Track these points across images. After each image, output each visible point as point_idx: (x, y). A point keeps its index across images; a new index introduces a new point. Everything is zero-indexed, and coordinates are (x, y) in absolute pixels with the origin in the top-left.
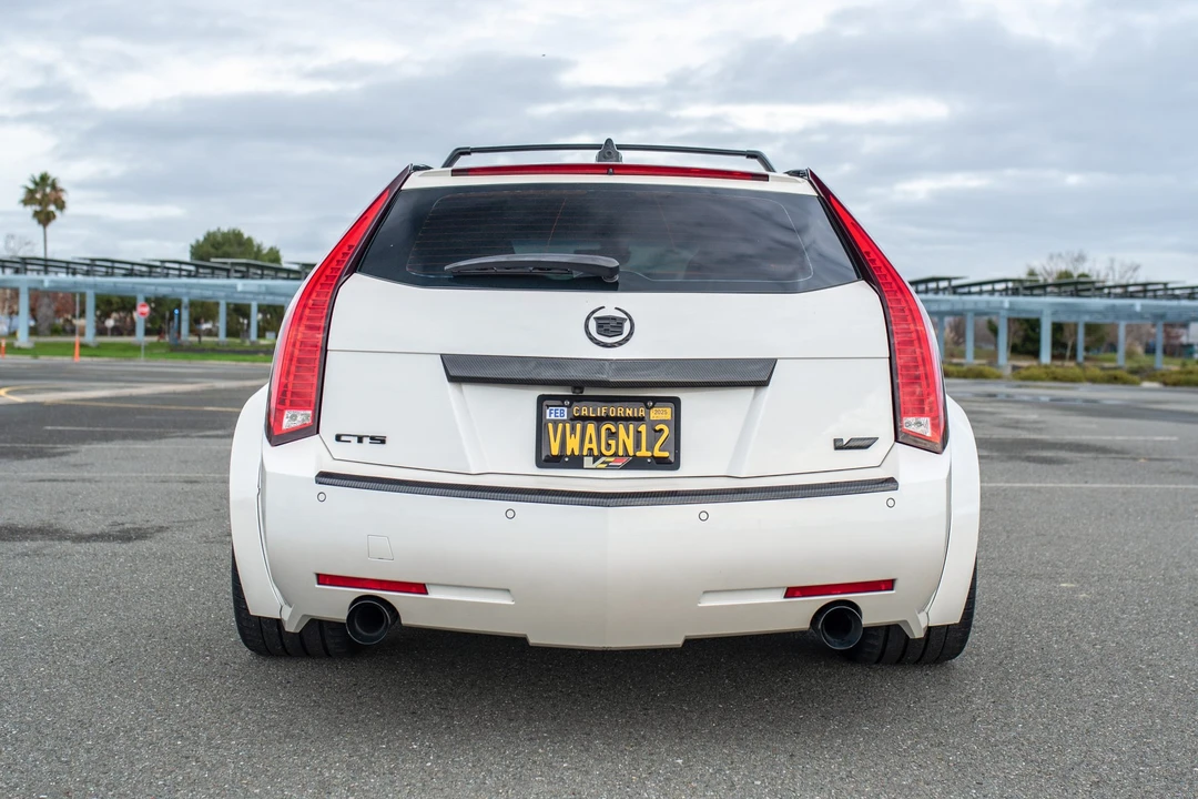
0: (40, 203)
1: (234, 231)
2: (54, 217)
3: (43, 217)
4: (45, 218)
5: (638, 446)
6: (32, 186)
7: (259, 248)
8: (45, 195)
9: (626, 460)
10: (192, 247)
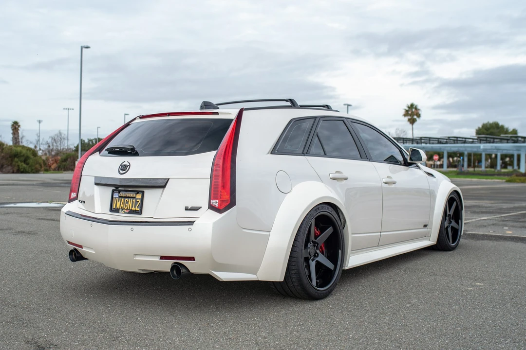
0: (410, 115)
1: (495, 122)
2: (416, 120)
3: (411, 121)
4: (412, 121)
5: (132, 207)
6: (407, 109)
7: (507, 130)
8: (412, 112)
9: (129, 211)
10: (477, 130)
